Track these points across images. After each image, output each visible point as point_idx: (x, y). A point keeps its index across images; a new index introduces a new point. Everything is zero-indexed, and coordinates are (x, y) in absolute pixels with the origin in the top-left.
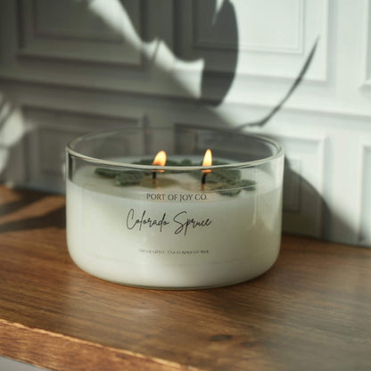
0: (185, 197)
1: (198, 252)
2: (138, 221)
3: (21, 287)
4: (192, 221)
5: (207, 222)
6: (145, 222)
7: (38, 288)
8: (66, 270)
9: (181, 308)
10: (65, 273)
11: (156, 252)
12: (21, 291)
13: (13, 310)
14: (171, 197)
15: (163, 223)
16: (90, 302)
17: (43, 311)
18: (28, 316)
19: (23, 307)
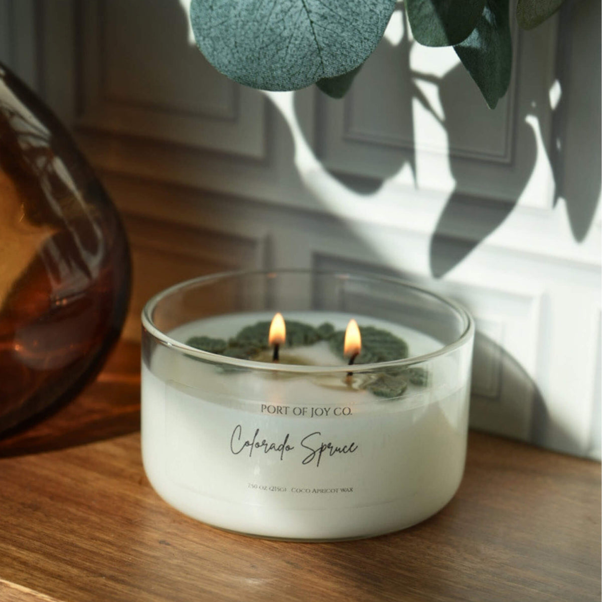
0: (319, 412)
1: (336, 491)
2: (247, 444)
3: (72, 532)
4: (329, 446)
5: (351, 448)
6: (258, 445)
7: (97, 534)
8: (139, 497)
9: (309, 577)
10: (137, 504)
11: (273, 489)
12: (72, 538)
13: (59, 577)
14: (297, 411)
15: (285, 447)
16: (175, 562)
17: (103, 580)
18: (81, 589)
19: (75, 571)
